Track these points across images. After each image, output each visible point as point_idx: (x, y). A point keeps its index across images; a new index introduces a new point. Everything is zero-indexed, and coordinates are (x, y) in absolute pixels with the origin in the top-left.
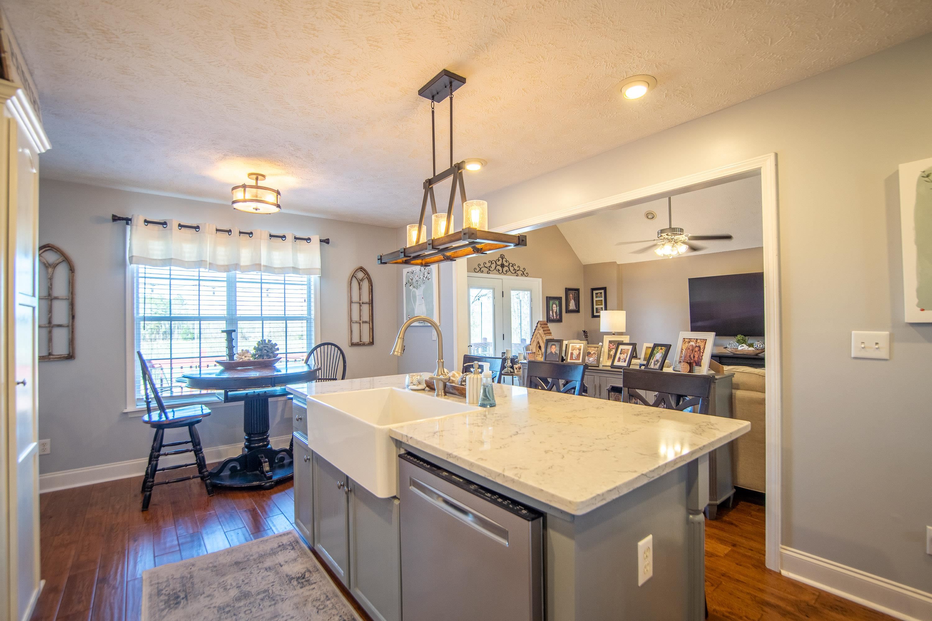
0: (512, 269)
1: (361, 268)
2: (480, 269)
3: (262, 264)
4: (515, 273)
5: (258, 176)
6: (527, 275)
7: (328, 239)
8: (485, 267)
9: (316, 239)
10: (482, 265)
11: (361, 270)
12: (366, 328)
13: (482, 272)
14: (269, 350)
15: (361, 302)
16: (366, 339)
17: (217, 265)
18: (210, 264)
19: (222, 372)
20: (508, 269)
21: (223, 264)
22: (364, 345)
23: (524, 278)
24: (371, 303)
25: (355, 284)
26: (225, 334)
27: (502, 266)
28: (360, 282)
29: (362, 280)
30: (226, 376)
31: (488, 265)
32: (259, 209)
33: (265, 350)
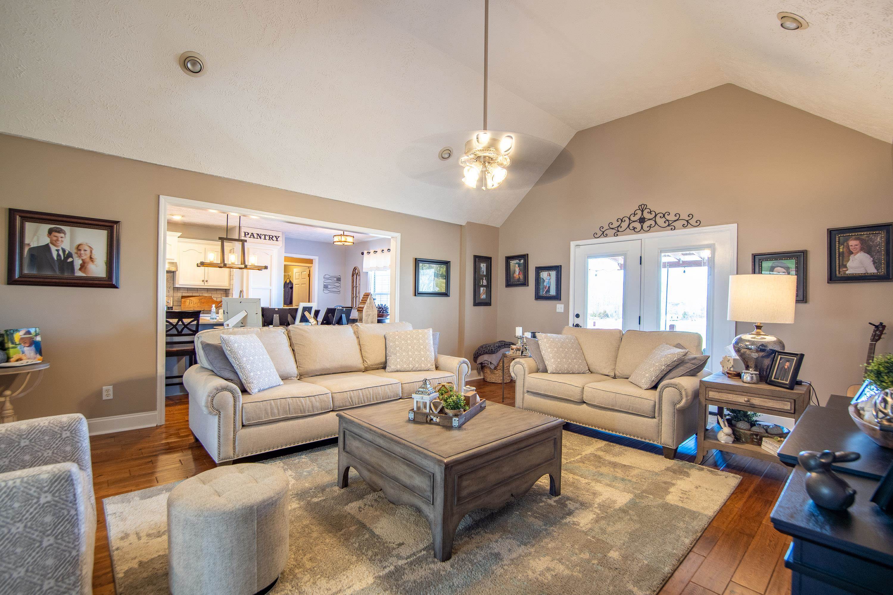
0: (660, 221)
2: (603, 233)
4: (669, 225)
6: (699, 223)
8: (611, 228)
10: (606, 227)
13: (607, 236)
20: (653, 223)
23: (689, 230)
27: (642, 220)
31: (616, 224)
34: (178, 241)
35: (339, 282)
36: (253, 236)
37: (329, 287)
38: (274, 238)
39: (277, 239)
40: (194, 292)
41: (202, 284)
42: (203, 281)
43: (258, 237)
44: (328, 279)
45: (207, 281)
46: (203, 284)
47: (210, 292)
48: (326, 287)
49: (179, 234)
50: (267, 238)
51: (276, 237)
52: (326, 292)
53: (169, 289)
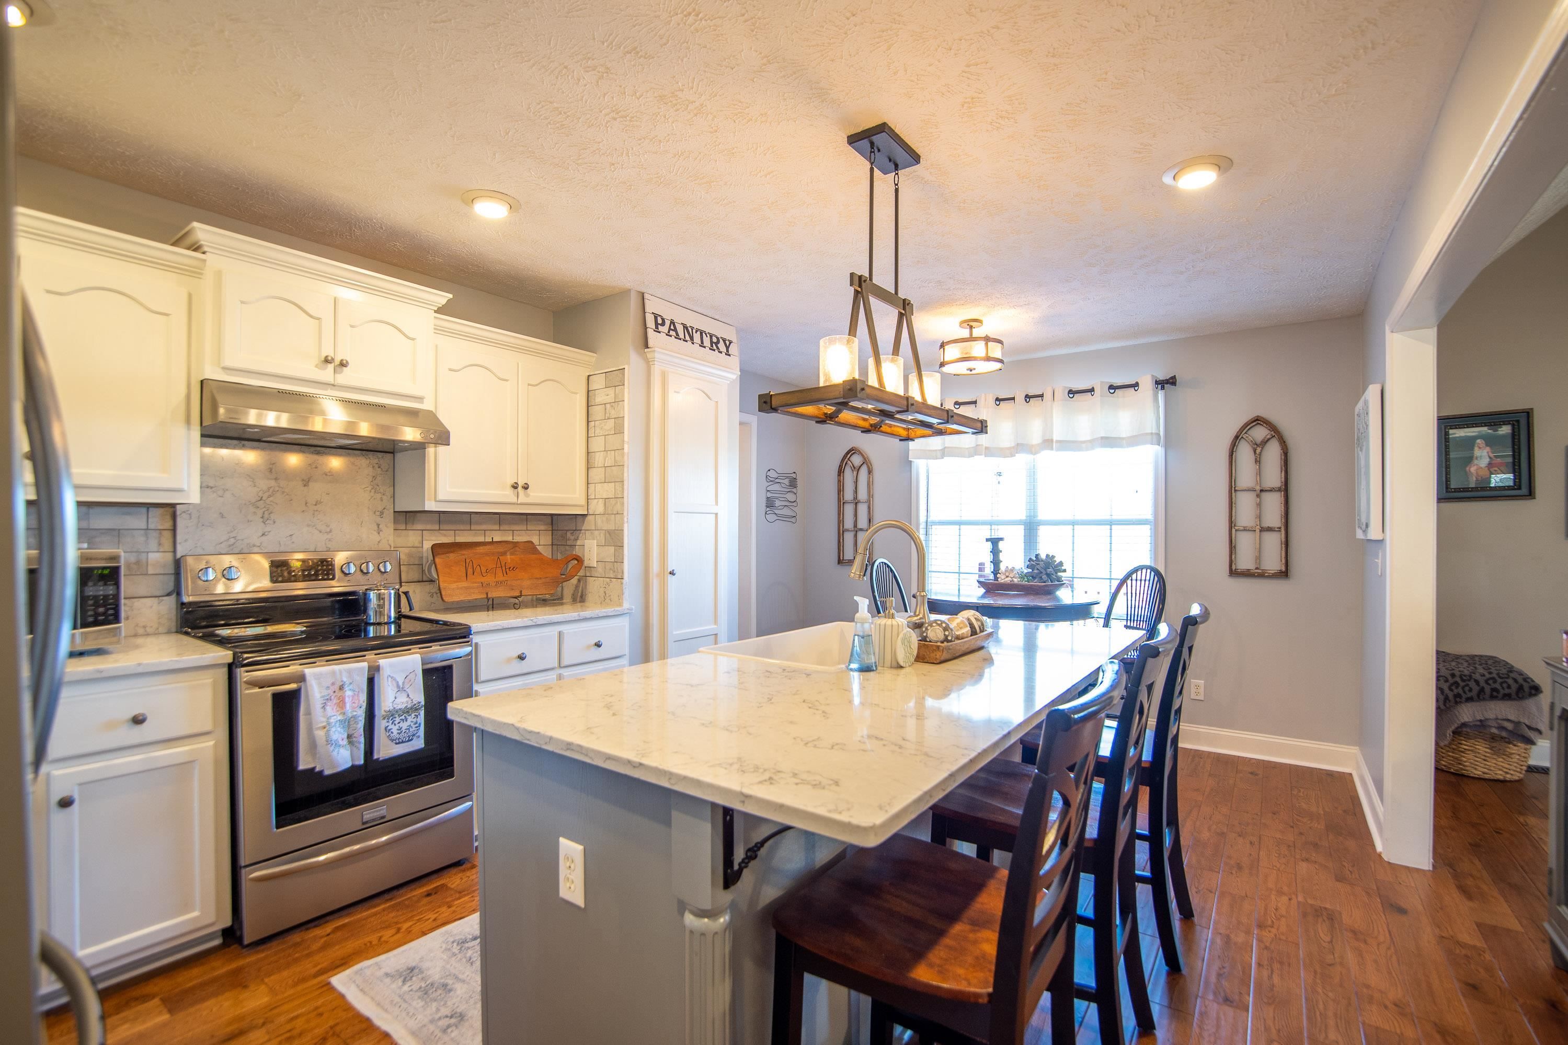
1: (1257, 420)
3: (1055, 439)
5: (970, 323)
7: (1174, 378)
9: (1147, 384)
11: (1258, 423)
12: (1273, 542)
14: (1043, 571)
15: (1258, 488)
16: (1273, 563)
17: (1001, 449)
18: (987, 448)
19: (983, 596)
21: (1009, 446)
22: (1262, 575)
24: (1285, 489)
25: (1245, 453)
26: (989, 543)
28: (1259, 447)
29: (1264, 442)
30: (986, 601)
32: (974, 369)
33: (1038, 569)
34: (438, 330)
35: (794, 490)
36: (675, 330)
37: (777, 503)
38: (722, 346)
39: (727, 348)
40: (462, 527)
41: (509, 495)
42: (515, 486)
43: (688, 338)
44: (773, 481)
45: (526, 487)
46: (514, 500)
47: (506, 527)
48: (770, 504)
49: (442, 297)
50: (707, 341)
51: (724, 341)
52: (771, 517)
53: (379, 519)
